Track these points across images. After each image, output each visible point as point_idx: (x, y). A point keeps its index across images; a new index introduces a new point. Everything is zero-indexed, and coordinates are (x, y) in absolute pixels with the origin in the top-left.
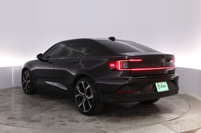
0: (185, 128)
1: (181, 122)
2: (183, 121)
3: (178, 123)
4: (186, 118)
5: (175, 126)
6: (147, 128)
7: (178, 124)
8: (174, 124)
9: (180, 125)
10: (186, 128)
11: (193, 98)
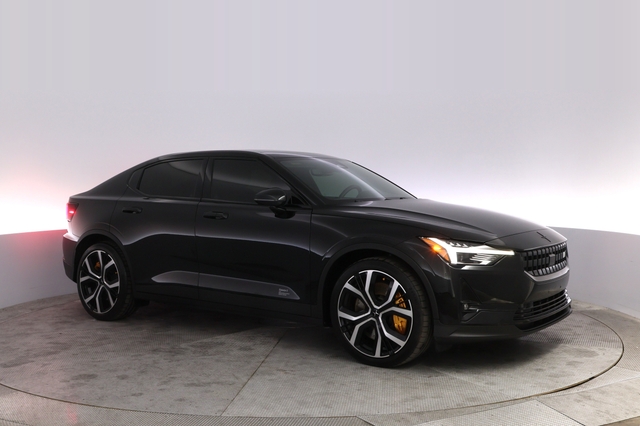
0: (607, 412)
1: (597, 396)
2: (603, 393)
3: (589, 398)
4: (612, 382)
5: (577, 407)
6: (494, 412)
7: (588, 402)
8: (575, 400)
9: (592, 402)
10: (612, 412)
11: (632, 321)
